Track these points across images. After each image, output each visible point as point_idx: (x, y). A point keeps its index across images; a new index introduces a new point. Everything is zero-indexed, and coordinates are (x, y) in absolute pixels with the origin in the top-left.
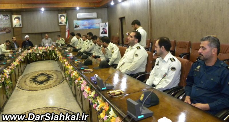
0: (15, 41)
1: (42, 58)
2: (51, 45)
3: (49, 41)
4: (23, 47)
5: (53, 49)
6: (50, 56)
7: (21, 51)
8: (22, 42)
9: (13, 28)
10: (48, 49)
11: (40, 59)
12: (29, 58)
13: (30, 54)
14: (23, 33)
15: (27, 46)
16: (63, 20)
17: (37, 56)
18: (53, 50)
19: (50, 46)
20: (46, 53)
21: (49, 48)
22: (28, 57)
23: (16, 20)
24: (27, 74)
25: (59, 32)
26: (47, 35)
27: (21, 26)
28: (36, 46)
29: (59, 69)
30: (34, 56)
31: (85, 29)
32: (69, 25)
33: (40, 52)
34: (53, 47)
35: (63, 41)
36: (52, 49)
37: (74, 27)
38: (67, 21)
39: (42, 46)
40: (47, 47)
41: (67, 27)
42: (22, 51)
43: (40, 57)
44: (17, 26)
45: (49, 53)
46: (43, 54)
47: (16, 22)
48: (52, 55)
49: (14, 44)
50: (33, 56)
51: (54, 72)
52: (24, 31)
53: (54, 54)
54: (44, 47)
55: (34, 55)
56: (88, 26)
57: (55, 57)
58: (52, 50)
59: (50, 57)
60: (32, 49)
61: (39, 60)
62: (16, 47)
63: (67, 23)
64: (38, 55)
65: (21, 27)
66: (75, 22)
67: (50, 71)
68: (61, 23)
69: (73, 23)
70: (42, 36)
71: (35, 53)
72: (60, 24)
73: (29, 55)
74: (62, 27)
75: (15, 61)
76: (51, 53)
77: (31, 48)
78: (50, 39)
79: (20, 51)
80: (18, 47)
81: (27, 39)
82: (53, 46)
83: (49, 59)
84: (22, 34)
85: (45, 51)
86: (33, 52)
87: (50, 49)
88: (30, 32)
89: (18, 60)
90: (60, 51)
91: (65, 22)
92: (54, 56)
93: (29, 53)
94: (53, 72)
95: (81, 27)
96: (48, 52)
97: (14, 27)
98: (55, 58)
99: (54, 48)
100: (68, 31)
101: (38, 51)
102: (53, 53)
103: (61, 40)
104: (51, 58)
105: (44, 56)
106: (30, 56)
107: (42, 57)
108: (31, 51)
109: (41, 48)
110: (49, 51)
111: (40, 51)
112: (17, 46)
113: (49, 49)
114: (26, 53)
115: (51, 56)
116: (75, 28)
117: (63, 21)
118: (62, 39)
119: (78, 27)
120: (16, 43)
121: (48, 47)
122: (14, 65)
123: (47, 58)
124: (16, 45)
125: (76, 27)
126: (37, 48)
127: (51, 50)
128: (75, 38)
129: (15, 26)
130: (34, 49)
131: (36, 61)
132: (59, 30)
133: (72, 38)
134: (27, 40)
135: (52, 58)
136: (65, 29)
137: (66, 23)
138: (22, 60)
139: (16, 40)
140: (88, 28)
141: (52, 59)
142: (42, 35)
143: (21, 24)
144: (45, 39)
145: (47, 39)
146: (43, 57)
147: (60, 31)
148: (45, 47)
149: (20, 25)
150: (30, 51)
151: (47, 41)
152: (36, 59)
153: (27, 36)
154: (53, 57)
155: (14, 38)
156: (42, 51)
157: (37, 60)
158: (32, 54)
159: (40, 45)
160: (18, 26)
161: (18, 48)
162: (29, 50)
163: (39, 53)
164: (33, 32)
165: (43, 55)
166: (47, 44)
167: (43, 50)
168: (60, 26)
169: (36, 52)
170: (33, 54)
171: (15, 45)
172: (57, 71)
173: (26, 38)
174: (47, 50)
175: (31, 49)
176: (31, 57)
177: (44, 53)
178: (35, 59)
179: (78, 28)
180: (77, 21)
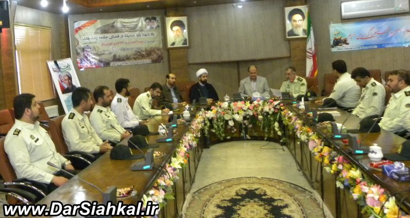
0: (172, 85)
1: (242, 134)
2: (267, 96)
3: (261, 85)
4: (194, 101)
5: (275, 108)
6: (264, 128)
7: (189, 115)
8: (188, 87)
9: (168, 50)
10: (260, 108)
11: (235, 135)
12: (209, 131)
13: (211, 120)
14: (191, 61)
15: (202, 97)
16: (298, 24)
17: (229, 127)
18: (274, 114)
19: (265, 101)
20: (253, 119)
21: (264, 104)
22: (207, 128)
23: (176, 28)
24: (205, 188)
25: (287, 60)
26: (253, 68)
27: (188, 45)
28: (226, 99)
29: (303, 182)
30: (220, 127)
31: (367, 48)
32: (315, 39)
33: (238, 118)
34: (276, 103)
35: (303, 84)
36: (272, 110)
37: (332, 43)
38: (309, 26)
39: (241, 100)
40: (256, 103)
41: (310, 45)
42: (193, 116)
43: (235, 130)
44: (176, 43)
45: (264, 119)
46: (246, 122)
47: (175, 35)
48: (270, 126)
49: (170, 90)
50: (218, 127)
51: (287, 188)
52: (194, 58)
53: (276, 124)
54: (248, 103)
55: (222, 124)
56: (376, 40)
57: (279, 133)
58: (270, 113)
59: (264, 132)
60: (216, 106)
61: (232, 139)
62: (175, 100)
63: (312, 32)
64: (231, 123)
65: (188, 48)
66: (335, 29)
67: (273, 183)
68: (291, 33)
69: (328, 31)
70: (238, 69)
71: (224, 120)
72: (289, 36)
73: (208, 124)
74: (295, 44)
75: (175, 156)
76: (270, 121)
77: (213, 104)
78: (262, 80)
79: (186, 114)
80: (181, 99)
81: (203, 79)
82: (275, 100)
83: (261, 138)
84: (189, 64)
85: (251, 113)
86: (218, 116)
87: (266, 109)
88: (209, 60)
89: (183, 149)
90: (309, 123)
91: (304, 31)
92: (277, 129)
93: (208, 118)
94: (284, 192)
95: (353, 44)
96: (260, 117)
97: (169, 46)
98: (280, 137)
99: (278, 107)
100: (314, 57)
101: (233, 114)
102: (275, 121)
103: (296, 81)
104: (266, 135)
105: (246, 128)
106: (211, 127)
107: (241, 132)
108: (212, 112)
109: (240, 104)
110: (263, 115)
111: (238, 113)
112: (176, 97)
113: (262, 110)
114: (202, 120)
115: (266, 130)
116: (333, 47)
117: (298, 26)
118: (299, 79)
119: (345, 42)
120: (175, 89)
121: (261, 102)
122: (175, 169)
123: (255, 134)
124: (176, 93)
125: (337, 42)
126: (229, 106)
127: (268, 113)
128: (346, 81)
129: (173, 44)
130: (220, 107)
131: (225, 140)
132: (285, 53)
133: (337, 78)
134: (203, 82)
135: (272, 136)
136: (305, 51)
137: (307, 32)
138: (194, 144)
139: (174, 82)
140: (376, 47)
141: (269, 139)
142: (239, 67)
143: (185, 40)
144: (248, 79)
145: (254, 79)
146: (243, 131)
147: (290, 57)
148: (251, 103)
149: (185, 43)
150: (210, 114)
151: (253, 84)
152: (226, 136)
153: (202, 71)
154: (275, 132)
155: (171, 75)
156: (242, 113)
157: (228, 138)
158: (215, 121)
159: (236, 98)
160: (179, 44)
161: (179, 102)
162: (208, 109)
163: (234, 120)
164: (216, 59)
165: (245, 124)
166: (256, 95)
167: (245, 111)
168: (289, 40)
169: (227, 117)
170: (217, 121)
171: (173, 94)
172: (296, 187)
173: (200, 76)
174: (256, 111)
175: (213, 107)
176: (214, 131)
177: (248, 119)
178: (223, 135)
179: (343, 48)
180: (340, 25)
